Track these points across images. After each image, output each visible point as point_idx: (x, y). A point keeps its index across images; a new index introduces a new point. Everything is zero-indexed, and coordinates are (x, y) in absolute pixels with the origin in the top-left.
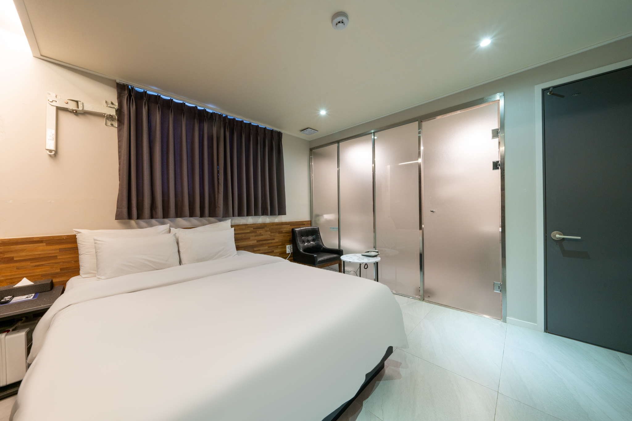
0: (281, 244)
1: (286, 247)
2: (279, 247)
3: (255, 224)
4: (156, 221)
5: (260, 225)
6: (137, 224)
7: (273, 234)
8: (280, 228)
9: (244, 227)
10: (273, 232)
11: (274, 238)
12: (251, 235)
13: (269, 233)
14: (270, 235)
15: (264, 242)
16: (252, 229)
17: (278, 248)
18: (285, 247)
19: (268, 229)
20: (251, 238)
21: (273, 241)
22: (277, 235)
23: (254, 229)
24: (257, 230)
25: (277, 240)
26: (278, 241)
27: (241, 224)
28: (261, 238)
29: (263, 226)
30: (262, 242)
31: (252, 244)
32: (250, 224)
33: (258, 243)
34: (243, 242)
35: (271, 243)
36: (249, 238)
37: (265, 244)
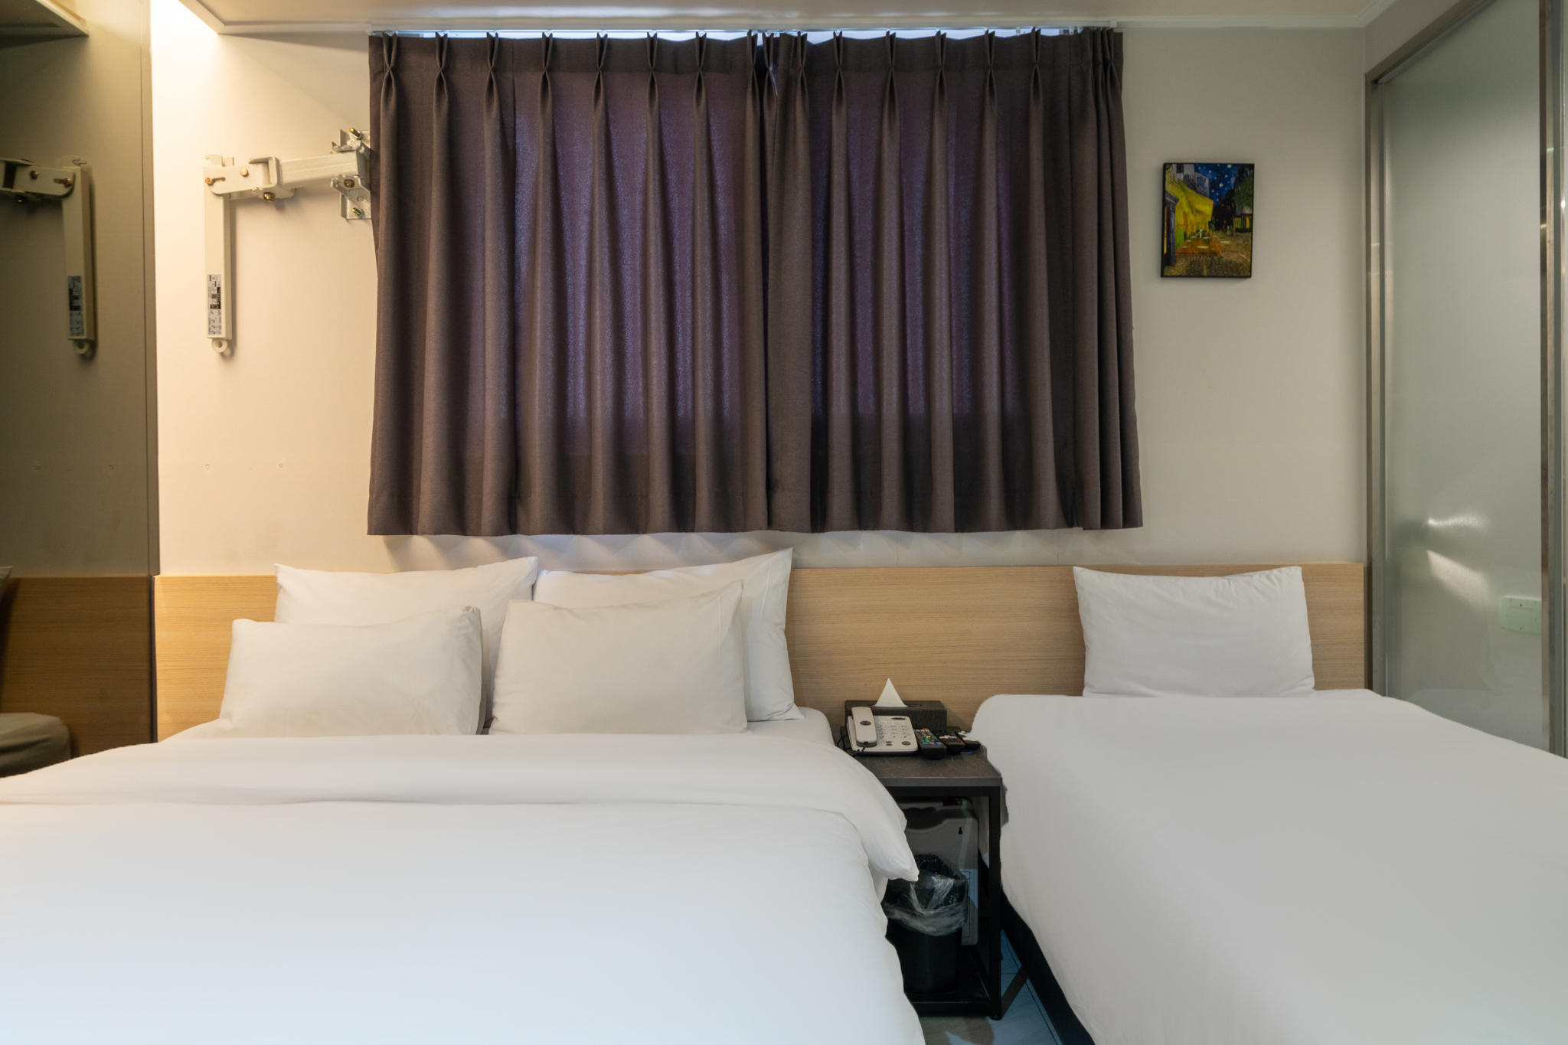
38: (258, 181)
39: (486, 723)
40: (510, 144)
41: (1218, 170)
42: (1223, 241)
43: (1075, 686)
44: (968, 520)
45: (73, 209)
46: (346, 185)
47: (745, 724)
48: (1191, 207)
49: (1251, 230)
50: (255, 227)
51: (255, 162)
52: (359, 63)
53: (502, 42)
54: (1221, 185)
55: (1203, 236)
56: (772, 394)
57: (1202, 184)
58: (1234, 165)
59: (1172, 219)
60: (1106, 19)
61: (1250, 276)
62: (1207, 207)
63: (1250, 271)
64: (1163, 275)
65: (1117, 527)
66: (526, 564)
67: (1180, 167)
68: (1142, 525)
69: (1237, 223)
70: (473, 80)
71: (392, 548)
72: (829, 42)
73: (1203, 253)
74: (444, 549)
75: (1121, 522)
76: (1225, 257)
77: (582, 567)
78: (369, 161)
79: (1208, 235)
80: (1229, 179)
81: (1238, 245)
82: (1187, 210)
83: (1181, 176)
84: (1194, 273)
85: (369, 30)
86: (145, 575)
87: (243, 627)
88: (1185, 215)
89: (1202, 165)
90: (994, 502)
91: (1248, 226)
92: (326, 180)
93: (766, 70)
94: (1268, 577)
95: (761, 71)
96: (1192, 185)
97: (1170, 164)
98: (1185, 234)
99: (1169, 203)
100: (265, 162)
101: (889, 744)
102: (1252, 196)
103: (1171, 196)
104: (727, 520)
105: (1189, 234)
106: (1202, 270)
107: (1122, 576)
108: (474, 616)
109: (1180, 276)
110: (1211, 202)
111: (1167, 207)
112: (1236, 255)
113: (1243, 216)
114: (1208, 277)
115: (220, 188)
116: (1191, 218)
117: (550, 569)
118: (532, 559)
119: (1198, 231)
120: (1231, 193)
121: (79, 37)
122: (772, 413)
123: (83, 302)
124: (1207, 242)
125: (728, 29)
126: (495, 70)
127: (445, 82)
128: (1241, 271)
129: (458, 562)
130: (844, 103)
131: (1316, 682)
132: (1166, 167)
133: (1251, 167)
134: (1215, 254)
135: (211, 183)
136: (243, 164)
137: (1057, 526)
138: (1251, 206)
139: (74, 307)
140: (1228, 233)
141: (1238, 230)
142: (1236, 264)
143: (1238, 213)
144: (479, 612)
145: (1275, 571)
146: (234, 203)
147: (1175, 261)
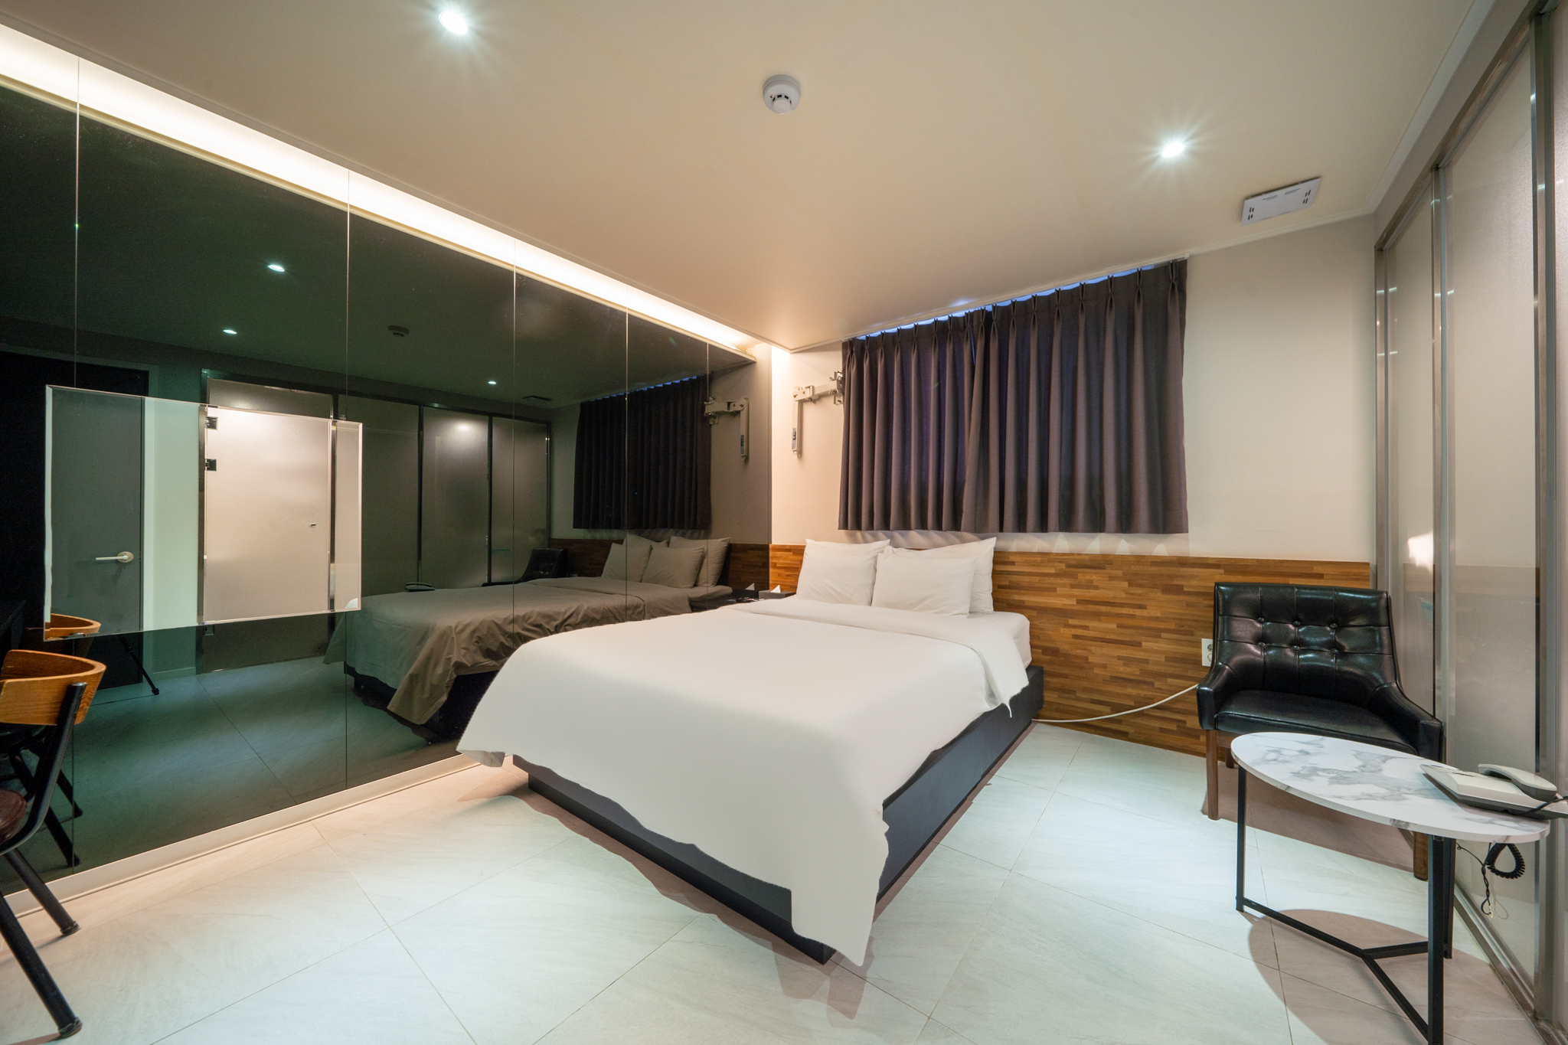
0: (1173, 627)
1: (1200, 643)
2: (1163, 635)
3: (1073, 554)
4: (884, 533)
5: (1088, 557)
6: (863, 537)
7: (1139, 591)
8: (1171, 577)
9: (1039, 559)
10: (1141, 586)
11: (1141, 603)
12: (1058, 580)
13: (1125, 585)
14: (1126, 593)
15: (1103, 609)
16: (1063, 566)
17: (1159, 637)
18: (1199, 645)
19: (1120, 573)
20: (1060, 590)
21: (1138, 612)
22: (1158, 595)
23: (1068, 566)
24: (1078, 570)
25: (1153, 611)
26: (1159, 615)
27: (1035, 550)
28: (1092, 594)
29: (1101, 563)
30: (1097, 607)
31: (1063, 607)
32: (1057, 554)
33: (1081, 608)
34: (1035, 595)
35: (1133, 616)
36: (1054, 590)
37: (1107, 615)
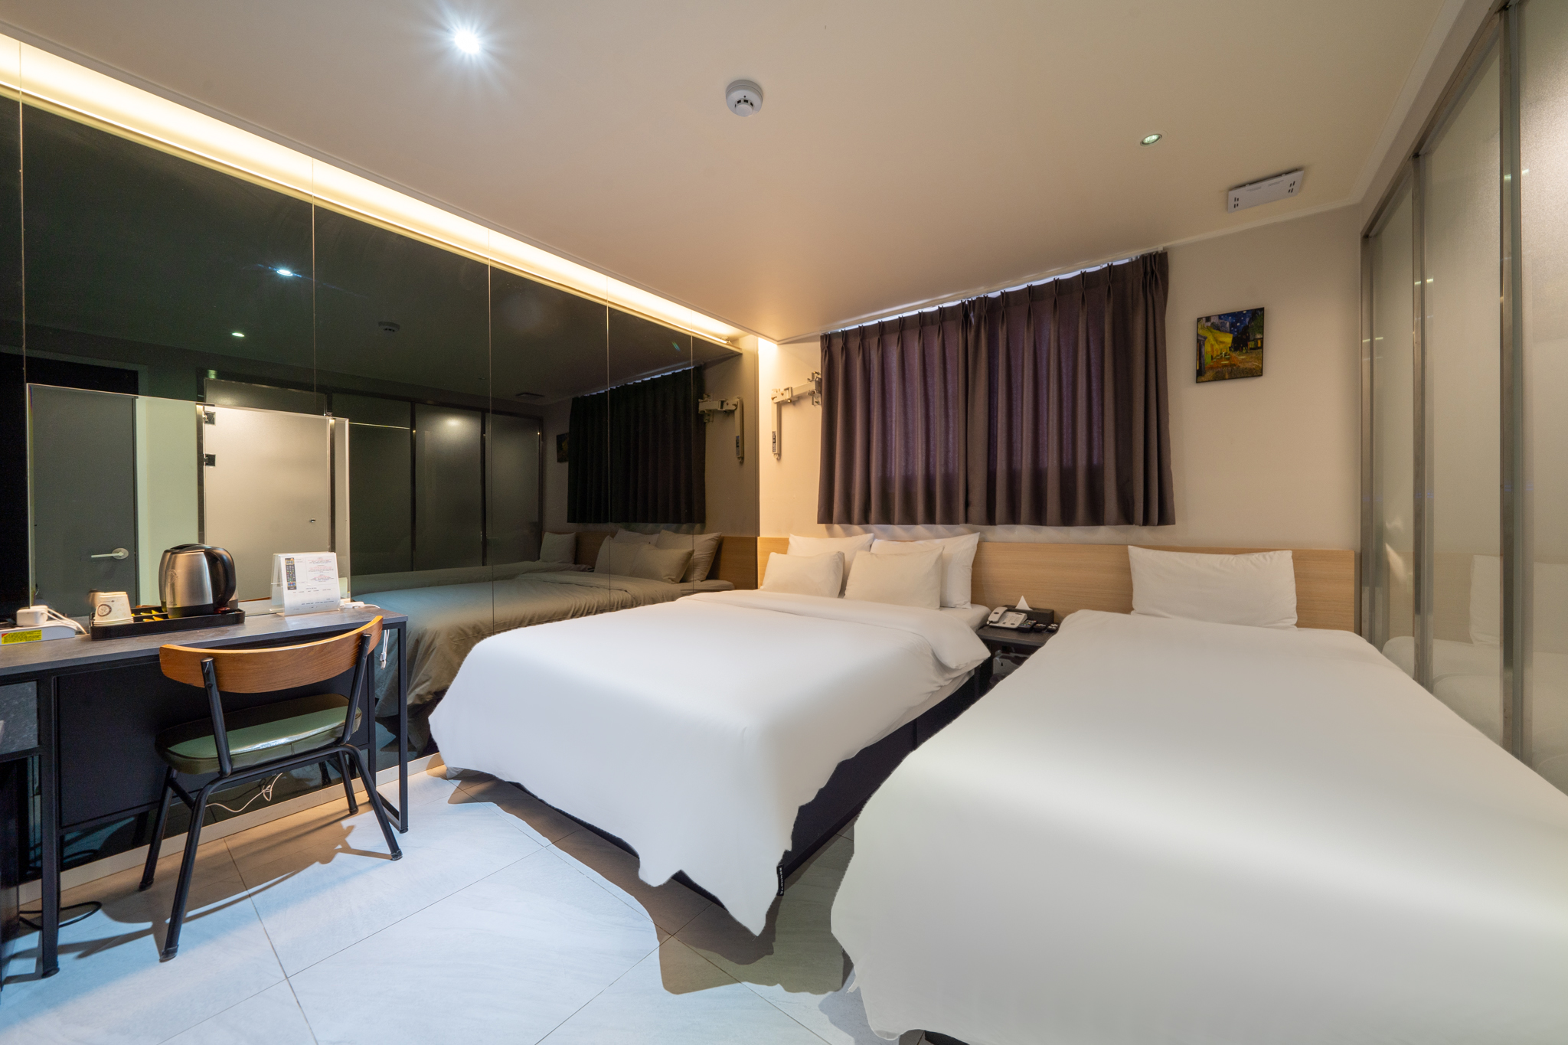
38: (787, 396)
39: (842, 592)
40: (868, 367)
41: (1237, 316)
42: (1241, 358)
43: (1127, 608)
44: (1067, 519)
45: (737, 413)
46: (812, 394)
47: (938, 607)
48: (1216, 340)
49: (1262, 347)
50: (788, 413)
51: (785, 390)
52: (816, 347)
53: (864, 328)
54: (1238, 324)
55: (1225, 355)
56: (969, 463)
57: (1223, 325)
58: (1248, 311)
59: (1203, 350)
60: (1155, 247)
61: (1262, 375)
62: (1228, 339)
63: (1262, 372)
64: (1197, 382)
65: (1154, 525)
66: (870, 536)
67: (1208, 319)
68: (1174, 524)
69: (1251, 344)
70: (854, 344)
71: (828, 529)
72: (999, 297)
73: (1225, 366)
74: (845, 530)
75: (1156, 522)
76: (1242, 366)
77: (894, 538)
78: (819, 383)
79: (1229, 355)
80: (1245, 319)
81: (1252, 358)
82: (1213, 342)
83: (1209, 324)
84: (1219, 377)
85: (821, 334)
86: (754, 536)
87: (773, 555)
88: (1212, 346)
89: (1224, 315)
90: (1081, 510)
91: (1259, 345)
92: (806, 393)
93: (969, 316)
94: (1264, 557)
95: (966, 316)
96: (1217, 328)
97: (1201, 318)
98: (1212, 357)
99: (1200, 340)
100: (788, 389)
101: (1004, 623)
102: (1263, 327)
103: (1201, 336)
104: (950, 519)
105: (1214, 356)
106: (1224, 376)
107: (1158, 552)
108: (841, 556)
109: (1209, 381)
110: (1231, 335)
111: (1200, 342)
112: (1250, 364)
113: (1256, 340)
114: (1229, 379)
115: (776, 400)
116: (1216, 346)
117: (879, 538)
118: (872, 534)
119: (1221, 354)
120: (1246, 328)
121: (740, 355)
122: (969, 471)
123: (740, 444)
124: (1228, 359)
125: (954, 300)
126: (861, 340)
127: (846, 349)
128: (1256, 373)
129: (849, 534)
130: (1005, 324)
131: (1297, 622)
132: (1199, 320)
133: (1262, 309)
134: (1234, 365)
135: (773, 399)
136: (782, 390)
137: (1117, 523)
138: (1262, 333)
139: (737, 446)
140: (1244, 351)
141: (1251, 349)
142: (1251, 369)
143: (1251, 338)
144: (844, 554)
145: (1271, 553)
146: (780, 405)
147: (1205, 373)
